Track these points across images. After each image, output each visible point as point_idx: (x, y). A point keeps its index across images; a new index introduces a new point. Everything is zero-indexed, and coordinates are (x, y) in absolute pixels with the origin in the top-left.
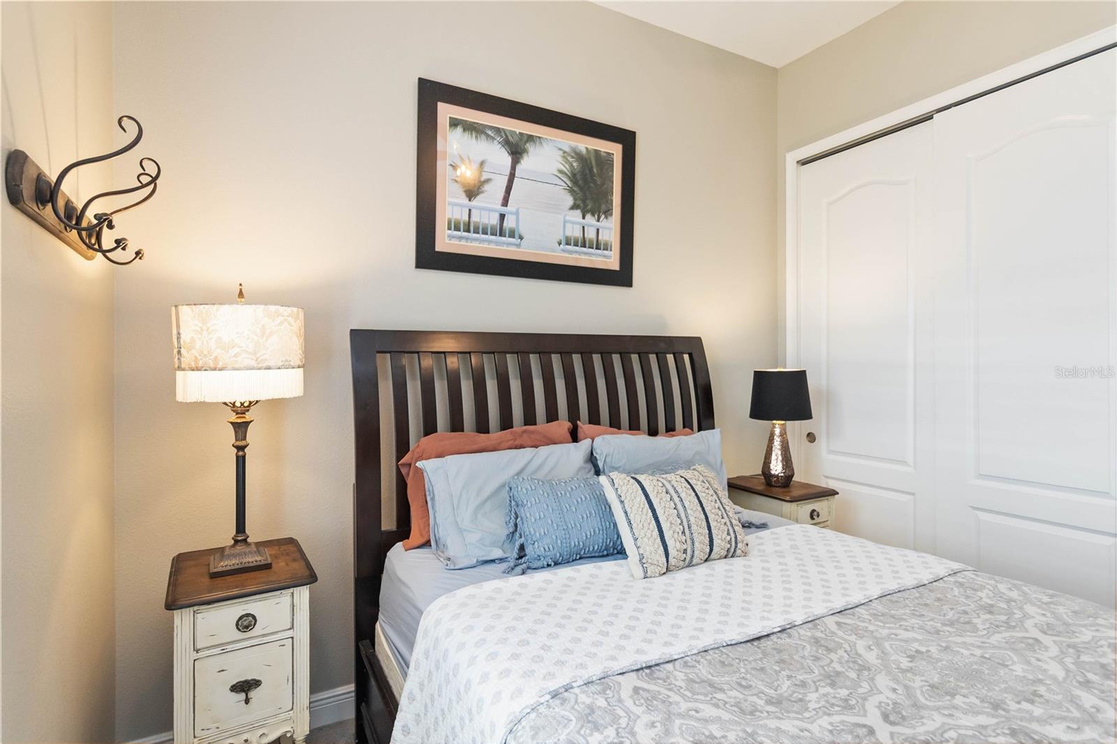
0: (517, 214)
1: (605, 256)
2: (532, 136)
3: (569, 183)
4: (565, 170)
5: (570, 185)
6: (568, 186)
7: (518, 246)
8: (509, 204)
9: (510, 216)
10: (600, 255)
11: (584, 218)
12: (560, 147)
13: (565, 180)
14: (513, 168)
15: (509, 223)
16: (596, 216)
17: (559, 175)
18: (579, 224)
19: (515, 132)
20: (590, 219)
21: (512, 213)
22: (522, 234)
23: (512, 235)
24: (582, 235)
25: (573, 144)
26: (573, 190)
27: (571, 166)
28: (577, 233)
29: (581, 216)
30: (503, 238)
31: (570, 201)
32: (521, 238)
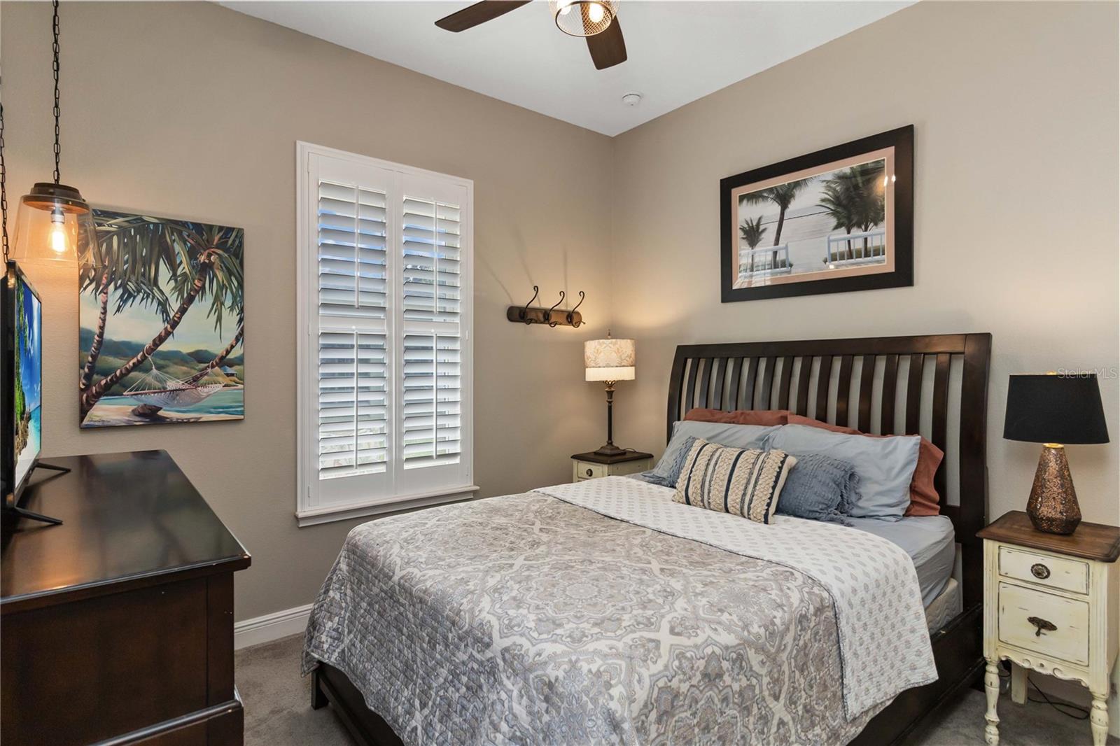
0: (786, 248)
1: (878, 262)
2: (798, 181)
3: (832, 207)
4: (828, 197)
5: (833, 209)
6: (832, 210)
7: (789, 272)
8: (780, 242)
9: (781, 251)
10: (870, 262)
11: (849, 232)
12: (823, 179)
13: (828, 206)
14: (782, 214)
15: (781, 256)
16: (863, 227)
17: (823, 204)
18: (844, 239)
19: (784, 185)
20: (856, 232)
21: (782, 249)
22: (792, 263)
23: (784, 264)
24: (847, 249)
25: (837, 171)
26: (838, 212)
27: (834, 190)
28: (843, 247)
29: (846, 232)
30: (778, 270)
31: (833, 221)
32: (791, 265)
